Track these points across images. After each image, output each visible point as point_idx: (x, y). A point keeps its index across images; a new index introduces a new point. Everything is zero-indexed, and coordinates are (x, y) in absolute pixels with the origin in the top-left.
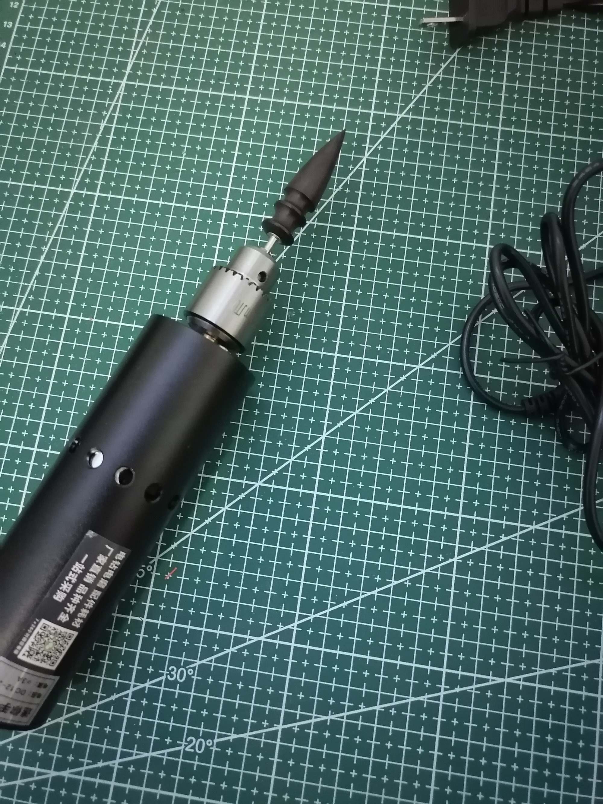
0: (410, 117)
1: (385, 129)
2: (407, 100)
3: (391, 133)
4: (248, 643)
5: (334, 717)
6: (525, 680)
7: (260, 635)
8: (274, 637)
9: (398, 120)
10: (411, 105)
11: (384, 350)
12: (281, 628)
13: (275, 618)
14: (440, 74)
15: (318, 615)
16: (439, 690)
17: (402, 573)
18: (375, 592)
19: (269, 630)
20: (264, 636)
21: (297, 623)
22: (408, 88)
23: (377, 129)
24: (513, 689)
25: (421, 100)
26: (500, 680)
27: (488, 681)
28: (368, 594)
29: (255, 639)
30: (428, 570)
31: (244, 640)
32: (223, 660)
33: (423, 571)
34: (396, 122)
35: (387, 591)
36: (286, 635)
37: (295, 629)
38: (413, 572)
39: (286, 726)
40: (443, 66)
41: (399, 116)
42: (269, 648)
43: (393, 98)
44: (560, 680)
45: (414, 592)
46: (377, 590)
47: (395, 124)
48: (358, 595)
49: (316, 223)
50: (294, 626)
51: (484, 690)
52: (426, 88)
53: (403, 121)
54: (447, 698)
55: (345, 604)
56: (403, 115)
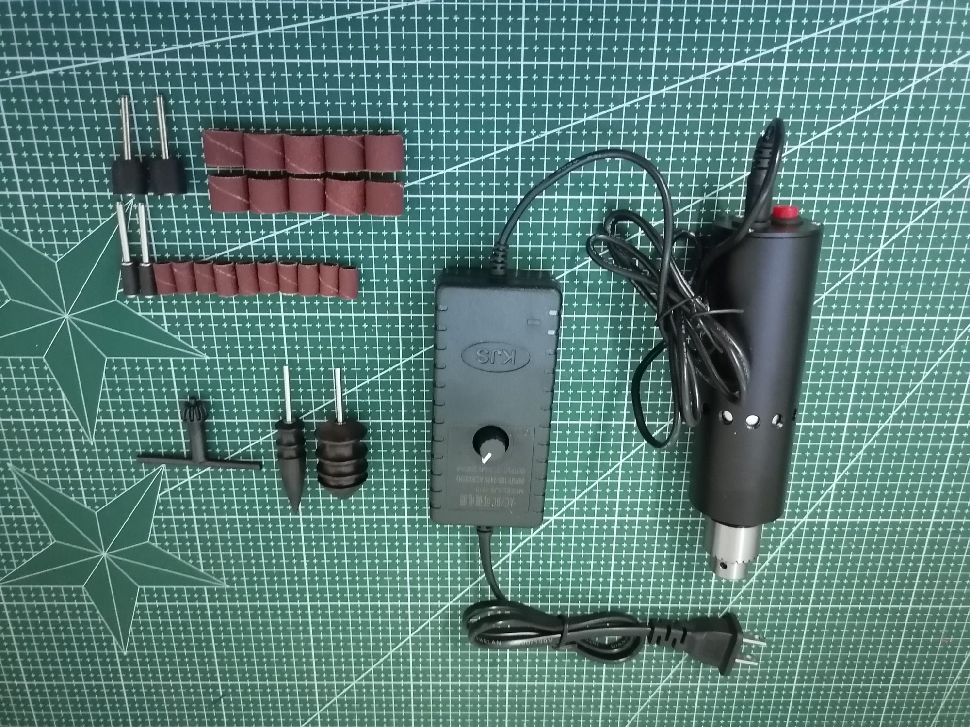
0: (796, 520)
1: (818, 507)
2: (799, 533)
3: (813, 504)
4: (957, 60)
5: (884, 8)
6: (716, 67)
7: (946, 69)
8: (933, 69)
9: (806, 516)
10: (795, 529)
11: (826, 327)
12: (927, 78)
13: (932, 86)
14: (770, 557)
15: (893, 94)
16: (791, 47)
17: (820, 141)
18: (843, 122)
19: (938, 75)
20: (942, 69)
21: (913, 85)
22: (797, 542)
23: (825, 506)
24: (727, 58)
25: (787, 534)
26: (738, 64)
27: (748, 62)
28: (849, 120)
29: (950, 65)
31: (960, 62)
33: (800, 146)
34: (808, 514)
35: (832, 125)
36: (923, 72)
37: (914, 79)
38: (809, 144)
40: (767, 563)
41: (806, 519)
42: (938, 59)
43: (809, 533)
44: (687, 72)
46: (840, 125)
47: (809, 512)
48: (858, 118)
49: (879, 424)
50: (915, 81)
51: (753, 53)
52: (782, 544)
53: (802, 515)
54: (784, 41)
55: (869, 108)
56: (802, 520)
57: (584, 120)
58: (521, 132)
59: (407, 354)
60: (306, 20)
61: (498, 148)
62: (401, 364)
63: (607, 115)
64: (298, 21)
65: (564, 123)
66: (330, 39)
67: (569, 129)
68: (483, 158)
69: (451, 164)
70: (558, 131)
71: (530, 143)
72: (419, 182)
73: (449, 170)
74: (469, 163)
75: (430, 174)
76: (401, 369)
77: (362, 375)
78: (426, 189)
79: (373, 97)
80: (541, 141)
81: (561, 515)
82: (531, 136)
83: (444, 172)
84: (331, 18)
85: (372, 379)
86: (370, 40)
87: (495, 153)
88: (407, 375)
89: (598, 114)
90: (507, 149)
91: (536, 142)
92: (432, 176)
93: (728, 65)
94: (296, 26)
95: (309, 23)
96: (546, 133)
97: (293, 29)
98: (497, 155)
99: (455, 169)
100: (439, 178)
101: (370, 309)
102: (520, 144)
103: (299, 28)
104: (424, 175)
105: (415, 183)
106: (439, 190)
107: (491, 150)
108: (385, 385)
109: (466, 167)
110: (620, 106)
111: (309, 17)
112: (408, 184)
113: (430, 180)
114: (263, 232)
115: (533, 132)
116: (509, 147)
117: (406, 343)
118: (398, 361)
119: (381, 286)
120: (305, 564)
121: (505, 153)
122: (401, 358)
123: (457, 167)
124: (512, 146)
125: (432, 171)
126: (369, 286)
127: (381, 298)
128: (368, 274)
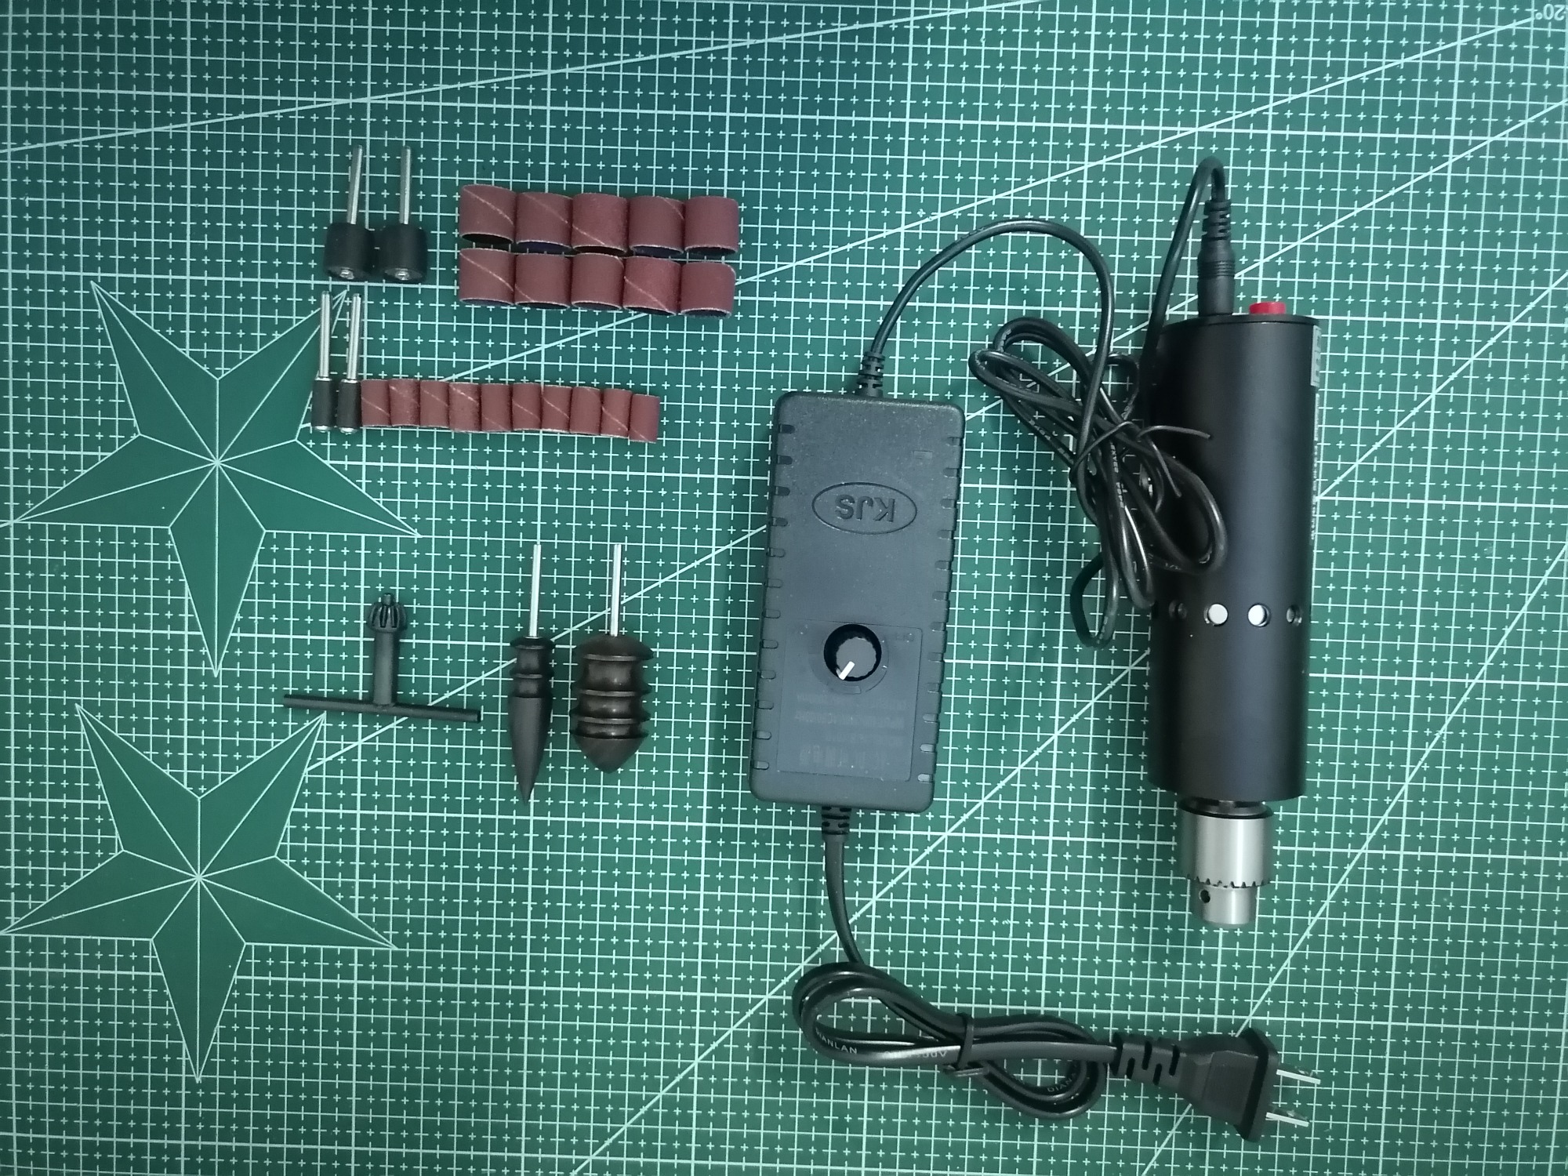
0: (1349, 851)
1: (1383, 828)
2: (1356, 876)
3: (1374, 822)
4: (1507, 132)
5: (1396, 62)
6: (1175, 133)
7: (1493, 144)
8: (1476, 143)
9: (1366, 845)
10: (1349, 868)
11: (1365, 514)
12: (1468, 155)
13: (1476, 164)
14: (1312, 921)
15: (1424, 175)
16: (1275, 109)
17: (1327, 236)
18: (1357, 210)
19: (1482, 151)
20: (1487, 143)
21: (1449, 163)
22: (1355, 894)
23: (1394, 826)
24: (1188, 121)
25: (1336, 877)
26: (1205, 129)
27: (1219, 126)
28: (1365, 208)
29: (1498, 138)
30: (1293, 244)
31: (1511, 134)
32: (1534, 110)
33: (1300, 242)
34: (1369, 840)
35: (1342, 213)
36: (1461, 147)
37: (1451, 155)
38: (1313, 240)
39: (1452, 44)
40: (1307, 934)
41: (1365, 850)
42: (1480, 130)
43: (1374, 878)
44: (1134, 138)
45: (1311, 217)
46: (1354, 214)
47: (1370, 836)
48: (1378, 205)
49: (1467, 681)
50: (1452, 158)
51: (1223, 115)
53: (1358, 842)
54: (1266, 101)
55: (1392, 192)
56: (1360, 852)
58: (903, 213)
59: (723, 539)
60: (618, 58)
61: (871, 234)
62: (713, 555)
63: (1025, 193)
64: (607, 59)
65: (964, 202)
66: (647, 84)
67: (971, 210)
68: (849, 246)
69: (803, 253)
70: (956, 212)
71: (917, 227)
72: (756, 278)
73: (801, 263)
74: (830, 253)
75: (773, 267)
77: (652, 572)
78: (767, 289)
79: (700, 160)
80: (931, 225)
81: (960, 829)
82: (919, 219)
83: (793, 265)
84: (652, 57)
85: (667, 579)
86: (702, 85)
87: (867, 240)
88: (721, 573)
90: (884, 235)
91: (926, 226)
92: (777, 270)
93: (1191, 130)
94: (603, 65)
95: (621, 62)
96: (939, 215)
97: (600, 69)
98: (870, 244)
99: (810, 262)
100: (785, 275)
101: (672, 466)
102: (902, 229)
103: (607, 68)
104: (764, 268)
105: (751, 279)
106: (784, 290)
107: (861, 236)
109: (825, 260)
110: (1043, 181)
111: (622, 55)
112: (741, 281)
113: (772, 276)
114: (525, 344)
115: (921, 213)
116: (886, 232)
117: (723, 521)
118: (709, 551)
119: (691, 431)
120: (530, 909)
121: (880, 241)
122: (714, 547)
123: (812, 259)
124: (891, 232)
125: (776, 263)
126: (674, 430)
127: (691, 449)
128: (674, 412)
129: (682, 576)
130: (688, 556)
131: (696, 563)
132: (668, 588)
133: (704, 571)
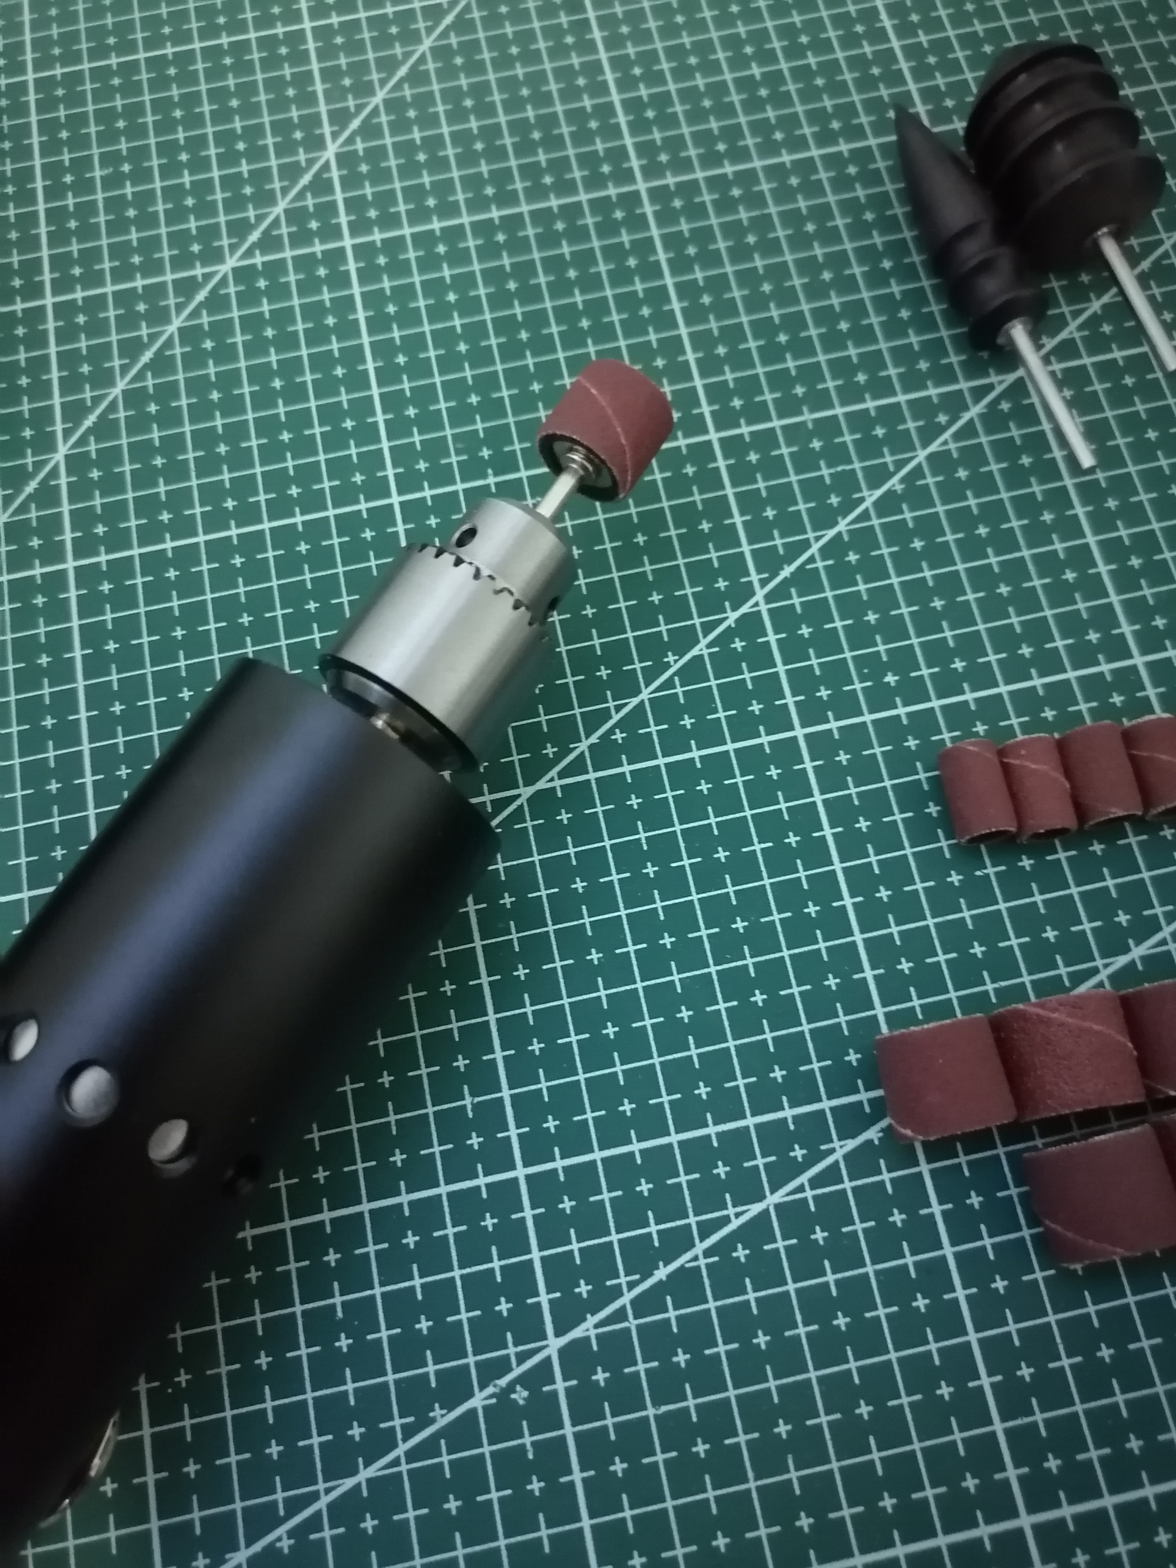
57: (366, 1474)
58: (560, 1386)
59: (750, 625)
61: (620, 1315)
62: (760, 594)
63: (294, 1506)
65: (428, 1448)
67: (409, 1432)
68: (662, 1273)
69: (758, 1229)
70: (442, 1418)
71: (522, 1358)
72: (841, 1149)
73: (756, 1209)
74: (700, 1247)
75: (815, 1183)
76: (754, 577)
77: (863, 539)
78: (813, 1132)
79: (1052, 1390)
80: (490, 1371)
81: (207, 277)
82: (522, 1380)
83: (773, 1199)
85: (831, 533)
87: (626, 1299)
88: (734, 567)
89: (322, 1503)
90: (592, 1320)
91: (503, 1366)
92: (804, 1178)
96: (478, 1401)
98: (617, 1292)
99: (738, 1216)
100: (780, 1176)
101: (889, 730)
102: (554, 1345)
104: (832, 1175)
105: (851, 1144)
106: (774, 1137)
107: (641, 1306)
108: (791, 524)
109: (706, 1229)
110: (258, 1547)
112: (873, 1134)
113: (808, 1162)
115: (520, 1395)
116: (587, 1328)
117: (761, 657)
118: (769, 598)
119: (875, 805)
120: (884, 16)
121: (595, 1303)
122: (764, 608)
123: (735, 1224)
124: (577, 1333)
125: (809, 1194)
126: (909, 796)
127: (866, 771)
128: (921, 831)
129: (806, 545)
130: (806, 580)
131: (787, 572)
132: (824, 518)
133: (769, 562)
